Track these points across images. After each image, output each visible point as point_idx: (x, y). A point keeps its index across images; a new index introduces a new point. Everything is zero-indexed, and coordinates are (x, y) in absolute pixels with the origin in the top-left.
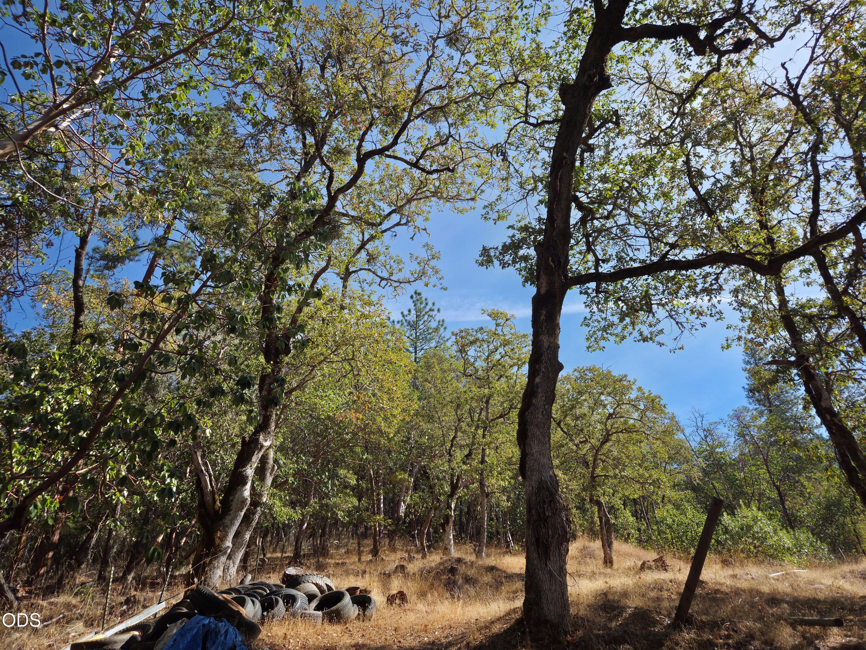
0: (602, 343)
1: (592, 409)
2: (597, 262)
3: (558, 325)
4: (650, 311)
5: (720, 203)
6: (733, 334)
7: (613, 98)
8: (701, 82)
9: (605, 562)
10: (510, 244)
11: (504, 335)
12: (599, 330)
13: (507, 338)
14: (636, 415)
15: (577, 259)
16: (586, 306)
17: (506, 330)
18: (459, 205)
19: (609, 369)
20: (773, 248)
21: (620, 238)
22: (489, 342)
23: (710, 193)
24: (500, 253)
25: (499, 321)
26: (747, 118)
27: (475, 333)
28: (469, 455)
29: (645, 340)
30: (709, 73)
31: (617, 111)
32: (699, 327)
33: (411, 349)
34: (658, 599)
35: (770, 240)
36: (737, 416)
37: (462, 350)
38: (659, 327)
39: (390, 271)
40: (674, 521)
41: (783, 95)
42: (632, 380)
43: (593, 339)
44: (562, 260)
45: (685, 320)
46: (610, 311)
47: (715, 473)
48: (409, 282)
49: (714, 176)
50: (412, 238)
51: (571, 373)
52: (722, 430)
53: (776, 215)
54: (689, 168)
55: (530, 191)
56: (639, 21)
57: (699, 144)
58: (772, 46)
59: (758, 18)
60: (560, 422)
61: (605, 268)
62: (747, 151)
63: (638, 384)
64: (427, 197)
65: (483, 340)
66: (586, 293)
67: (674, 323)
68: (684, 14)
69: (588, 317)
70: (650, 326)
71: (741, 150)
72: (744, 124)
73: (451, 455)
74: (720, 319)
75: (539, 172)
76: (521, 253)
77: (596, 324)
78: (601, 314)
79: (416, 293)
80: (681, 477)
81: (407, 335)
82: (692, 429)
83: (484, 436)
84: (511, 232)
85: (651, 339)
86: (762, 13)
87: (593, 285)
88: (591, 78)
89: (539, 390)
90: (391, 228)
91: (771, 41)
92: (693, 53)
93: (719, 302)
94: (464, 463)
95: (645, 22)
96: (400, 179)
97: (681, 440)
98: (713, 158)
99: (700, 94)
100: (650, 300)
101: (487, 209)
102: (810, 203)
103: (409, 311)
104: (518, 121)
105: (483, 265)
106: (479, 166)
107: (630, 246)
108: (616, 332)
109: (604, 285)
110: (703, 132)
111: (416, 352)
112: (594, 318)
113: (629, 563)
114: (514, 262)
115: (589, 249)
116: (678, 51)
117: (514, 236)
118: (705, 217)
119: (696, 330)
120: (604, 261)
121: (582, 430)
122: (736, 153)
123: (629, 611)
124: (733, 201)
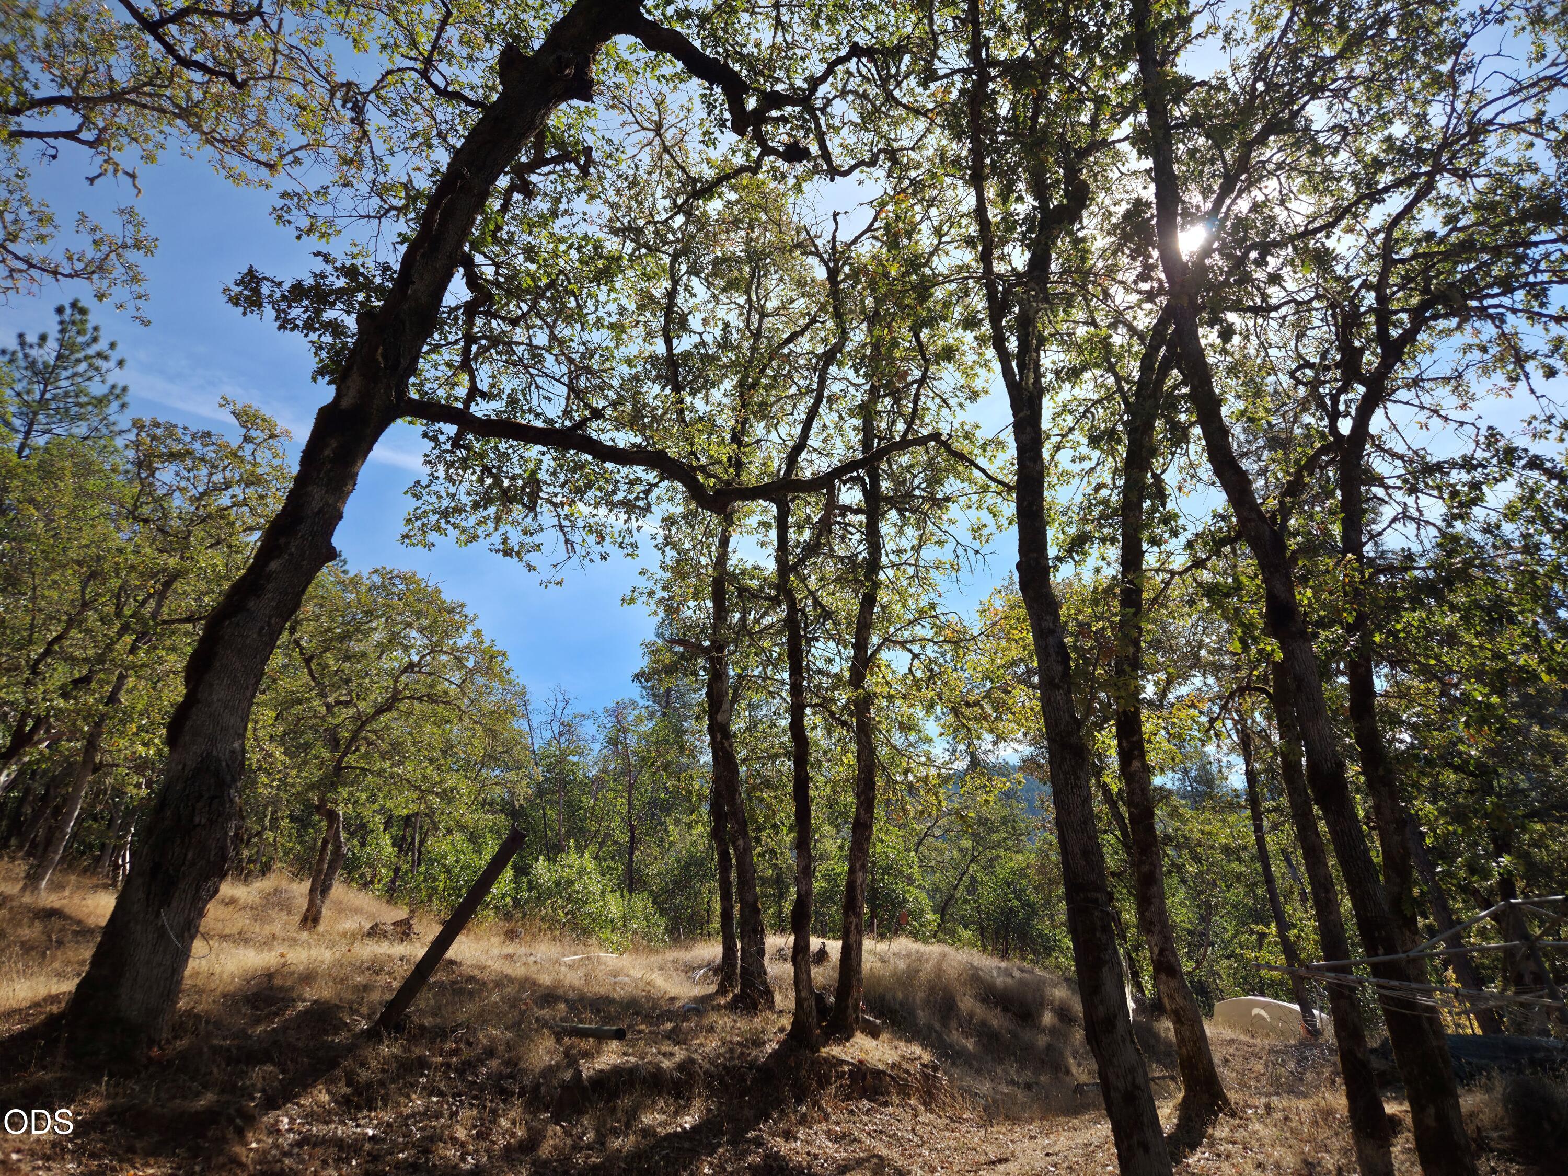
0: (433, 536)
1: (383, 649)
2: (474, 392)
3: (353, 477)
4: (532, 508)
5: (696, 379)
6: (644, 584)
7: (590, 123)
8: (727, 177)
9: (305, 920)
10: (311, 288)
11: (255, 464)
12: (434, 512)
13: (259, 471)
14: (456, 677)
15: (439, 374)
16: (426, 462)
17: (263, 456)
18: (234, 161)
19: (440, 586)
20: (738, 475)
21: (526, 367)
22: (216, 467)
23: (686, 355)
24: (284, 297)
25: (253, 433)
26: (772, 269)
27: (188, 439)
28: (85, 680)
29: (508, 552)
30: (742, 169)
31: (590, 149)
32: (596, 558)
33: (17, 423)
34: (366, 988)
35: (739, 465)
36: (618, 712)
37: (145, 464)
38: (537, 539)
39: (11, 228)
40: (457, 861)
41: (822, 260)
42: (471, 615)
43: (418, 524)
44: (404, 363)
45: (579, 540)
46: (466, 485)
47: (554, 793)
48: (55, 273)
49: (701, 334)
50: (92, 180)
51: (365, 574)
52: (588, 729)
53: (759, 429)
54: (671, 303)
55: (393, 208)
56: (669, 19)
57: (697, 275)
58: (832, 180)
59: (829, 126)
60: (311, 658)
61: (481, 409)
62: (755, 318)
63: (478, 625)
64: (163, 111)
65: (202, 459)
66: (434, 439)
67: (562, 538)
68: (736, 52)
69: (424, 483)
70: (525, 533)
71: (749, 312)
72: (765, 275)
73: (35, 672)
74: (632, 555)
75: (423, 183)
76: (329, 315)
77: (434, 499)
78: (448, 484)
79: (74, 305)
80: (498, 793)
81: (18, 387)
82: (544, 718)
83: (133, 650)
84: (319, 265)
85: (518, 554)
86: (837, 123)
87: (451, 429)
88: (561, 64)
89: (270, 586)
90: (48, 135)
91: (834, 172)
92: (729, 124)
93: (639, 528)
94: (65, 695)
95: (678, 27)
96: (107, 40)
97: (520, 733)
98: (710, 306)
99: (720, 195)
100: (540, 489)
101: (288, 202)
102: (799, 428)
103: (43, 338)
104: (411, 64)
105: (237, 304)
106: (303, 108)
107: (537, 387)
108: (464, 524)
109: (470, 436)
110: (709, 258)
111: (27, 433)
112: (433, 488)
113: (350, 924)
114: (309, 326)
115: (466, 365)
116: (710, 107)
117: (323, 276)
118: (668, 391)
119: (591, 561)
120: (483, 395)
121: (348, 681)
122: (741, 314)
123: (301, 1007)
124: (713, 385)
